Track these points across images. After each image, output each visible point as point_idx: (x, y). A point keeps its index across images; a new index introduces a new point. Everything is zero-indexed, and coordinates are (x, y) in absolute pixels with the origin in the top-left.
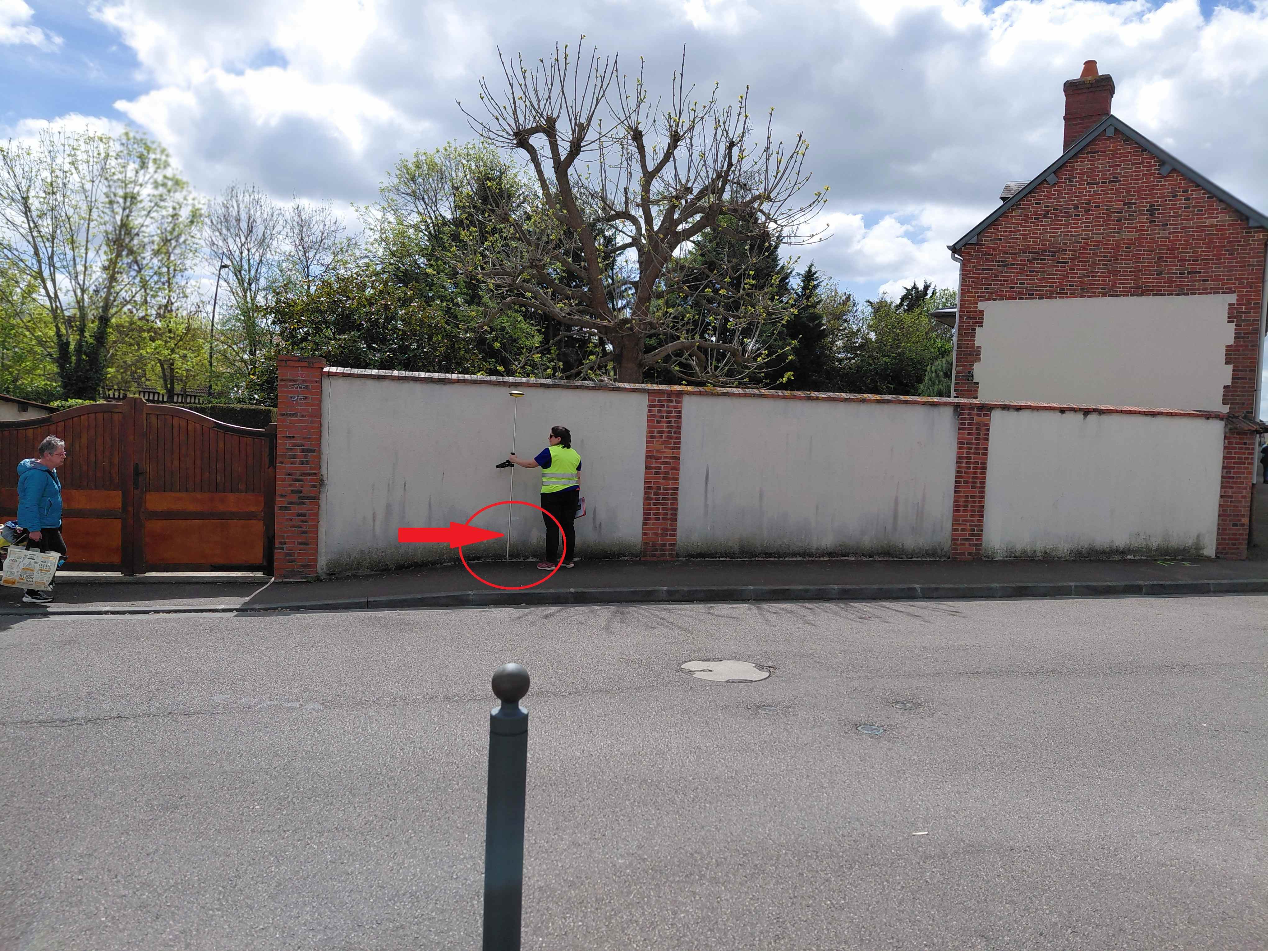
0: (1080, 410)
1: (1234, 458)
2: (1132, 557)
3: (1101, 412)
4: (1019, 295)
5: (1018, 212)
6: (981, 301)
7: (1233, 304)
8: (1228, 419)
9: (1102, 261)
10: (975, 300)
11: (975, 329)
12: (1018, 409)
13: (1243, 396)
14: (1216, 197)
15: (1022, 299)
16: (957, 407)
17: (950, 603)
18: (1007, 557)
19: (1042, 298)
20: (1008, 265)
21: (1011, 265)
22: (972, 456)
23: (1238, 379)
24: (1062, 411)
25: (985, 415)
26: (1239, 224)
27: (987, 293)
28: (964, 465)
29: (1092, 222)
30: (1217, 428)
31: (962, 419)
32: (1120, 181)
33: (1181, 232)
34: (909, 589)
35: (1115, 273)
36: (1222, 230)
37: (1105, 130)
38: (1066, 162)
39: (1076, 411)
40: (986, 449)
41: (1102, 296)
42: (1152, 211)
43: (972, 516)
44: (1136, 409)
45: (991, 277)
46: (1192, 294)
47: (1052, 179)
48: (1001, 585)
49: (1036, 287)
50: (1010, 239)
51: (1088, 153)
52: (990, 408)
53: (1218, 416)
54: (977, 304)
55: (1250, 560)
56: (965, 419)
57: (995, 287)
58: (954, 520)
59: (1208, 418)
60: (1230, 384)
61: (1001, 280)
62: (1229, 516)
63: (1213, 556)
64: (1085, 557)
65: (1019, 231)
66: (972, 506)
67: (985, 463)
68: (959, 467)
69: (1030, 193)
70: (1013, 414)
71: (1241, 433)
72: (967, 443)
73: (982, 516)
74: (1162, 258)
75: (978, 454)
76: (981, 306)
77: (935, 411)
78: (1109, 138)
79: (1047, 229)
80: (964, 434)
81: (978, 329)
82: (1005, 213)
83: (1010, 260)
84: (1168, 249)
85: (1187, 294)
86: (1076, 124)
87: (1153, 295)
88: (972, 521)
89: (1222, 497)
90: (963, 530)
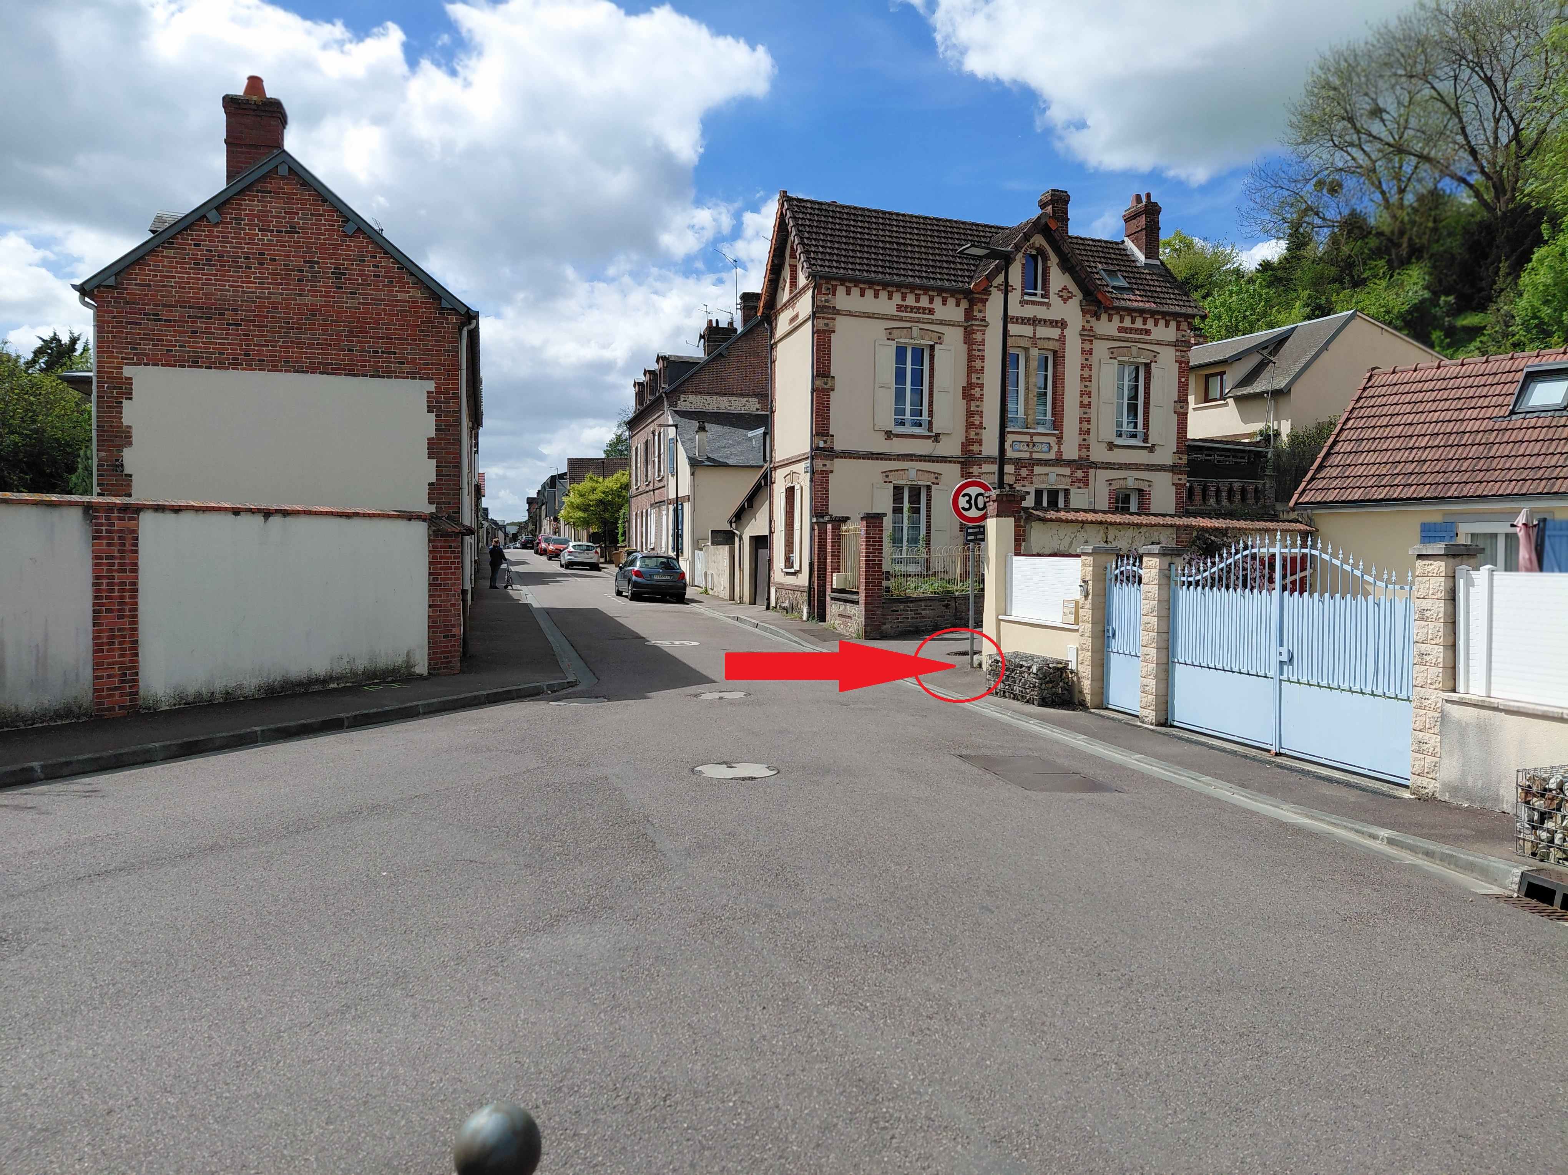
0: (259, 511)
1: (440, 563)
2: (335, 685)
3: (285, 513)
4: (178, 361)
5: (171, 252)
6: (127, 364)
7: (432, 393)
8: (430, 520)
9: (282, 328)
10: (118, 363)
11: (121, 403)
12: (177, 510)
13: (449, 494)
14: (407, 269)
15: (184, 366)
16: (88, 509)
17: (87, 780)
18: (175, 705)
19: (210, 368)
20: (160, 320)
21: (166, 321)
22: (116, 574)
23: (443, 475)
24: (236, 512)
25: (131, 519)
26: (432, 303)
27: (135, 354)
28: (104, 587)
29: (267, 278)
30: (419, 531)
31: (97, 525)
32: (299, 233)
33: (372, 304)
34: (23, 770)
35: (300, 344)
36: (414, 307)
37: (277, 167)
38: (231, 198)
39: (253, 513)
40: (136, 564)
41: (286, 371)
42: (338, 274)
43: (121, 656)
44: (327, 509)
45: (139, 334)
46: (388, 377)
47: (213, 215)
48: (162, 744)
49: (201, 352)
50: (163, 286)
51: (258, 191)
52: (138, 509)
53: (420, 517)
54: (122, 368)
55: (464, 673)
56: (101, 525)
57: (147, 348)
58: (96, 664)
59: (410, 520)
60: (434, 481)
61: (153, 340)
62: (439, 627)
63: (426, 674)
64: (278, 692)
65: (174, 277)
66: (120, 643)
67: (135, 584)
68: (97, 591)
69: (185, 229)
70: (170, 517)
71: (446, 535)
72: (107, 558)
73: (137, 655)
74: (352, 332)
75: (124, 571)
76: (128, 371)
77: (55, 515)
78: (283, 177)
79: (211, 280)
80: (101, 545)
81: (126, 403)
82: (153, 250)
83: (164, 314)
84: (358, 322)
85: (383, 377)
86: (242, 153)
87: (346, 375)
88: (123, 663)
89: (430, 606)
90: (109, 676)
